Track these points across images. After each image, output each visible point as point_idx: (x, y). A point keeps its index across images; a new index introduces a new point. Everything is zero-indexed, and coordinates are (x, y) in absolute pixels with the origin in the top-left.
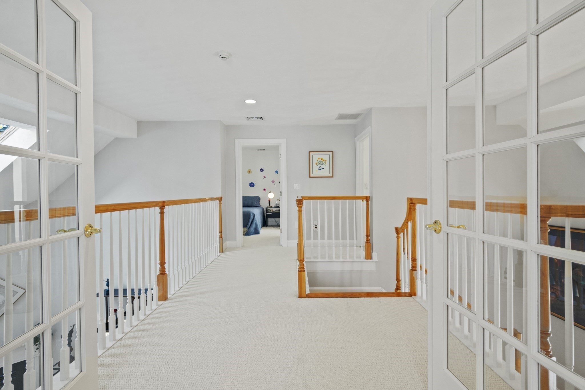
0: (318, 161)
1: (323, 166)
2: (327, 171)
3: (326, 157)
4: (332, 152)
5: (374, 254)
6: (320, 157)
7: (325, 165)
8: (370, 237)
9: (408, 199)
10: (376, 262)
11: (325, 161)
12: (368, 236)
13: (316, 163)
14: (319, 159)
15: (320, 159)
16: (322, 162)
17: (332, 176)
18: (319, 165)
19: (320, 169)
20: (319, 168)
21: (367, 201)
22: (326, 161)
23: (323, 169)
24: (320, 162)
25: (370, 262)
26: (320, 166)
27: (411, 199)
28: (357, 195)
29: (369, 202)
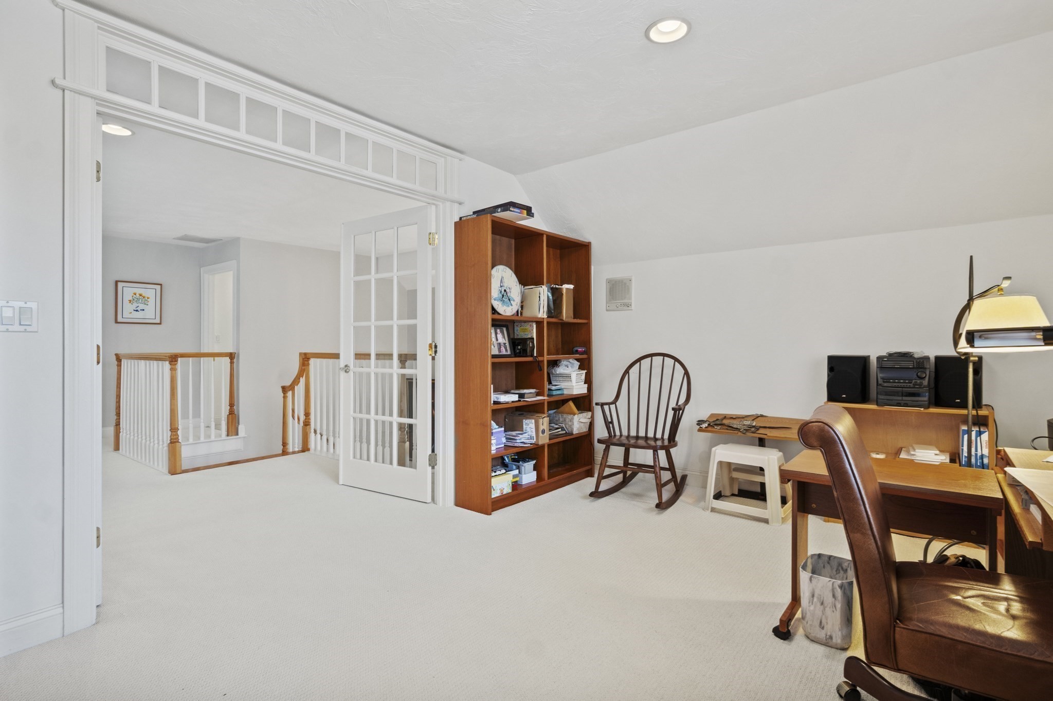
0: (133, 297)
1: (141, 306)
2: (150, 313)
3: (150, 293)
4: (161, 285)
5: (242, 429)
6: (138, 291)
7: (147, 305)
8: (235, 407)
9: (300, 354)
10: (244, 437)
11: (146, 298)
12: (231, 405)
13: (130, 301)
14: (135, 294)
15: (138, 295)
16: (143, 299)
17: (159, 322)
18: (135, 305)
19: (137, 311)
20: (136, 309)
21: (231, 359)
22: (148, 298)
23: (143, 310)
24: (137, 299)
25: (235, 438)
26: (137, 305)
27: (305, 354)
28: (202, 352)
29: (235, 360)
